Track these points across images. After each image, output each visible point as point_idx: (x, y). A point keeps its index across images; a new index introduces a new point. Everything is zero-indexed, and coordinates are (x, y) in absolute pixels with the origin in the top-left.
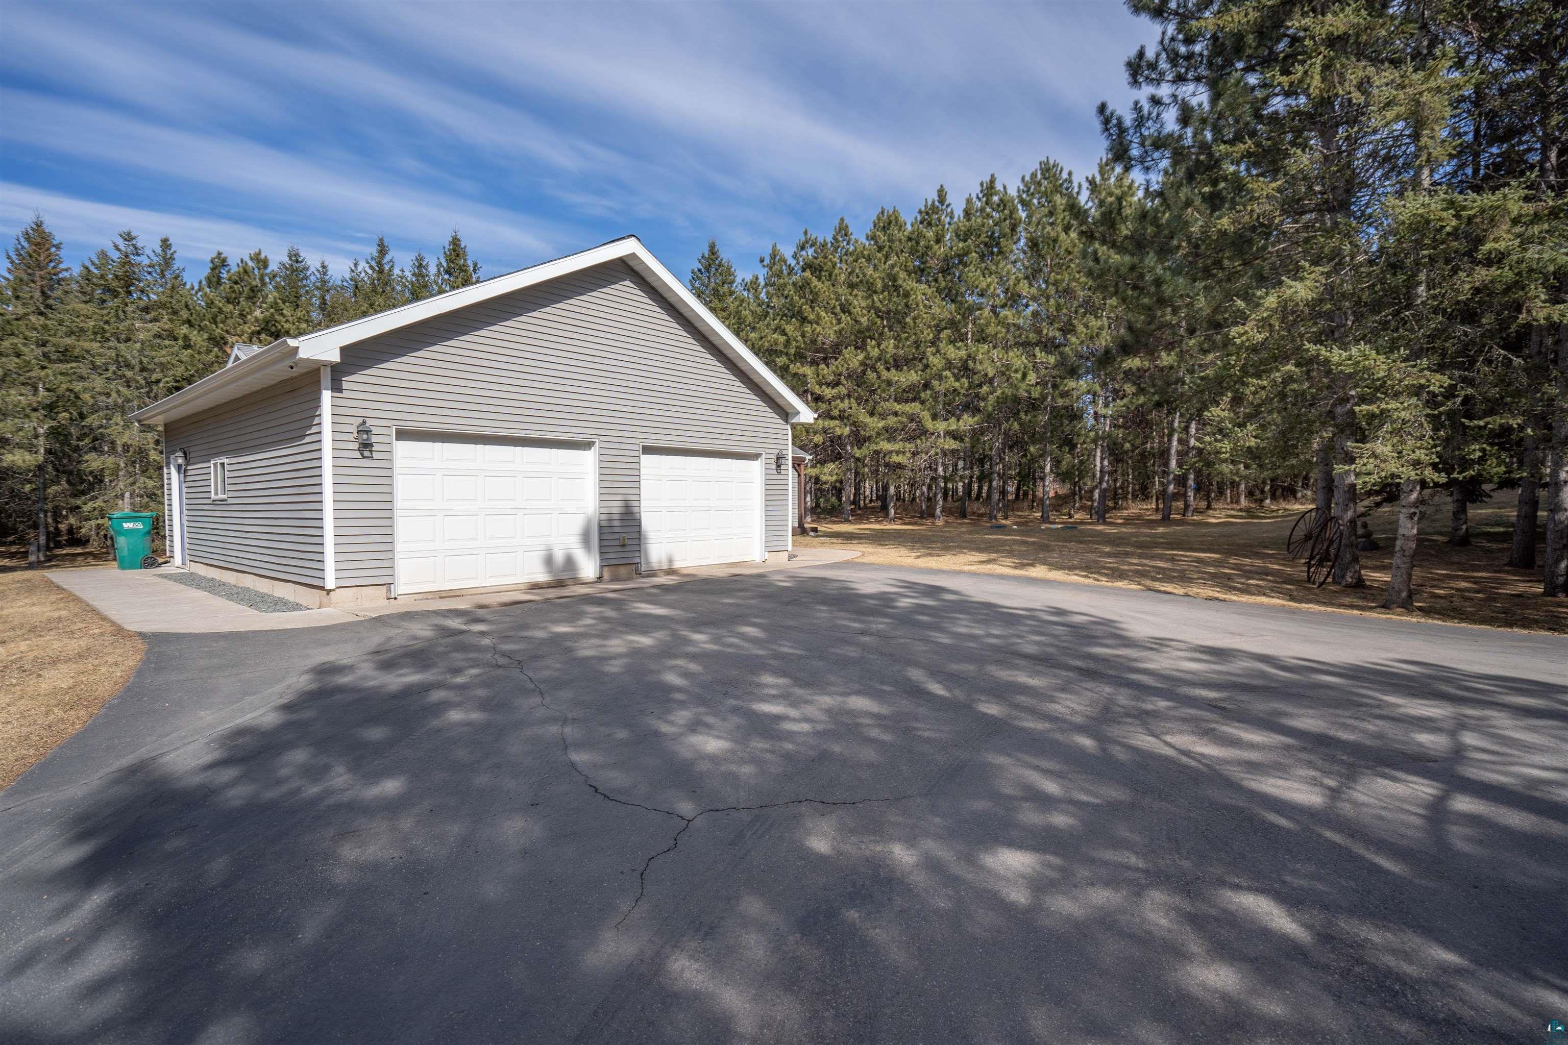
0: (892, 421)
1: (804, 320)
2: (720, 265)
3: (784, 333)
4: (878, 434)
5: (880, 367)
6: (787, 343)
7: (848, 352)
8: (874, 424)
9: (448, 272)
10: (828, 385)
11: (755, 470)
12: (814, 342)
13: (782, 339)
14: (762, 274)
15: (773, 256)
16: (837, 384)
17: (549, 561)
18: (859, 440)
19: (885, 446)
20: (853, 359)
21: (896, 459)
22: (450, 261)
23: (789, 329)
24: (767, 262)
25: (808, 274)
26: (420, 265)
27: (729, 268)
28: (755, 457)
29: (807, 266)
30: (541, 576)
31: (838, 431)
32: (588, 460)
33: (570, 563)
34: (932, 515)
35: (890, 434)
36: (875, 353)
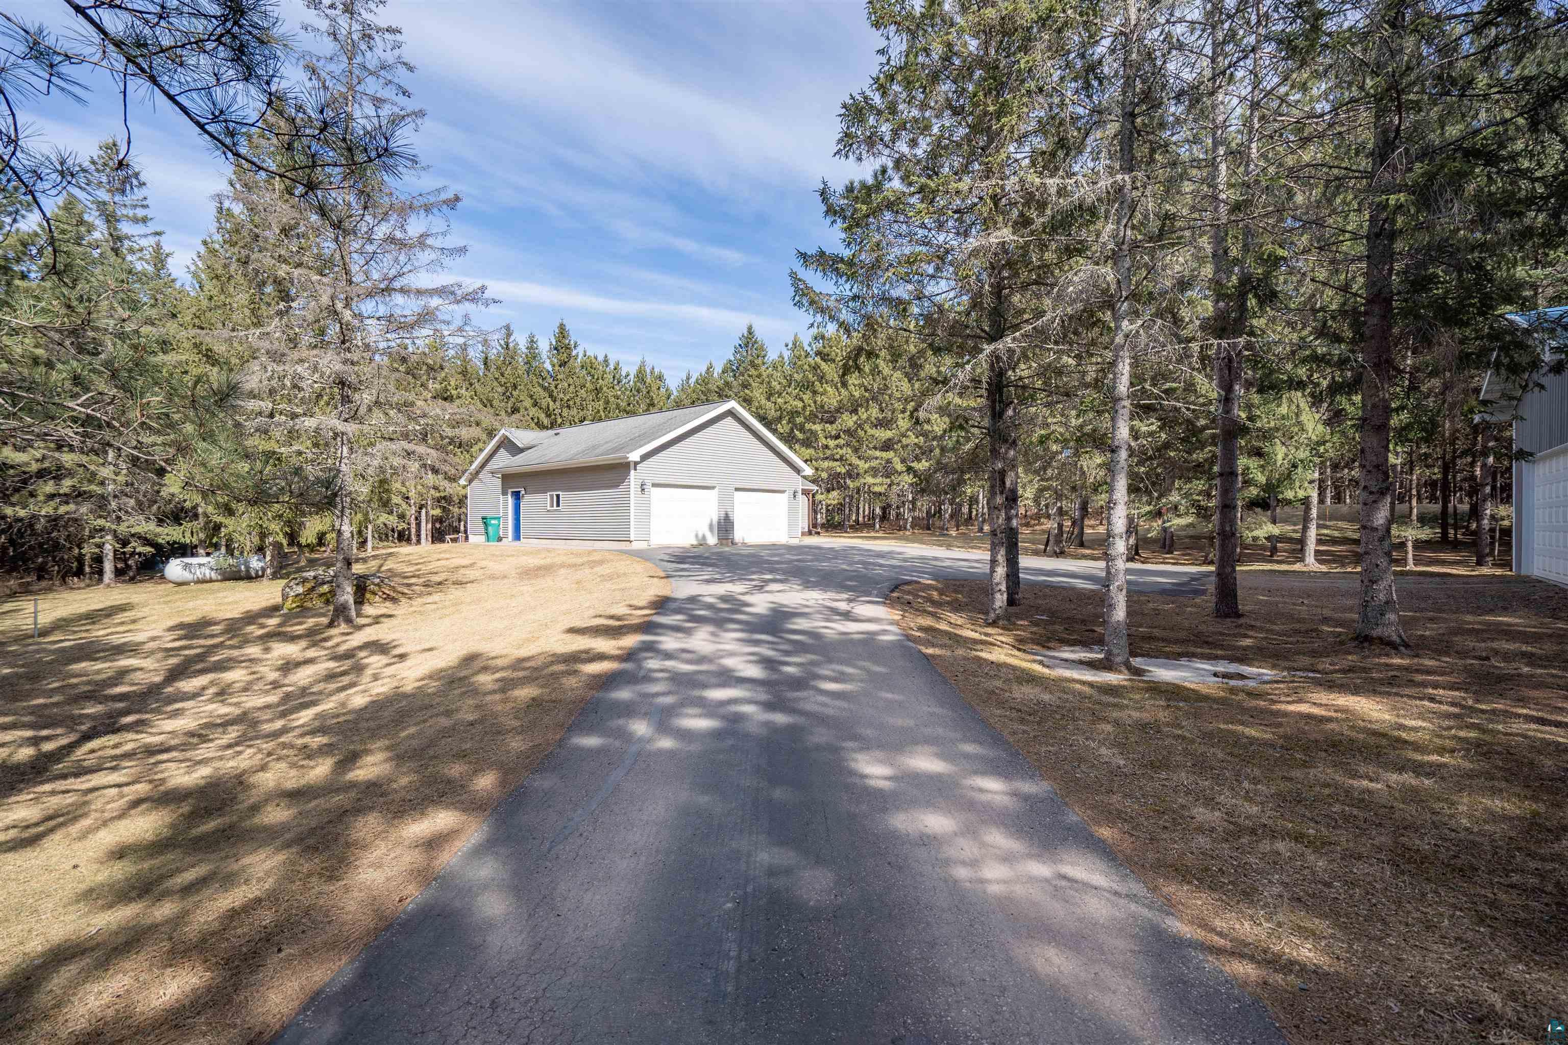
0: (874, 463)
1: (815, 392)
2: (756, 342)
3: (801, 400)
4: (866, 472)
5: (867, 427)
6: (804, 408)
7: (846, 416)
8: (863, 465)
9: (556, 349)
10: (831, 437)
11: (783, 499)
12: (822, 407)
13: (800, 404)
14: (787, 354)
15: (794, 344)
16: (837, 437)
17: (697, 536)
18: (852, 474)
19: (870, 480)
20: (849, 420)
21: (877, 489)
22: (558, 341)
23: (805, 397)
24: (790, 346)
25: (818, 359)
26: (532, 342)
27: (762, 345)
28: (783, 492)
29: (818, 353)
30: (695, 543)
31: (839, 470)
32: (713, 494)
33: (704, 537)
34: (905, 529)
35: (874, 472)
36: (864, 416)
